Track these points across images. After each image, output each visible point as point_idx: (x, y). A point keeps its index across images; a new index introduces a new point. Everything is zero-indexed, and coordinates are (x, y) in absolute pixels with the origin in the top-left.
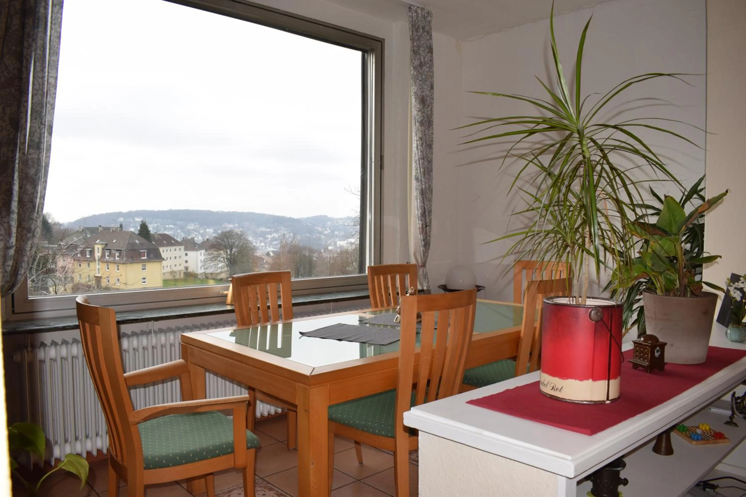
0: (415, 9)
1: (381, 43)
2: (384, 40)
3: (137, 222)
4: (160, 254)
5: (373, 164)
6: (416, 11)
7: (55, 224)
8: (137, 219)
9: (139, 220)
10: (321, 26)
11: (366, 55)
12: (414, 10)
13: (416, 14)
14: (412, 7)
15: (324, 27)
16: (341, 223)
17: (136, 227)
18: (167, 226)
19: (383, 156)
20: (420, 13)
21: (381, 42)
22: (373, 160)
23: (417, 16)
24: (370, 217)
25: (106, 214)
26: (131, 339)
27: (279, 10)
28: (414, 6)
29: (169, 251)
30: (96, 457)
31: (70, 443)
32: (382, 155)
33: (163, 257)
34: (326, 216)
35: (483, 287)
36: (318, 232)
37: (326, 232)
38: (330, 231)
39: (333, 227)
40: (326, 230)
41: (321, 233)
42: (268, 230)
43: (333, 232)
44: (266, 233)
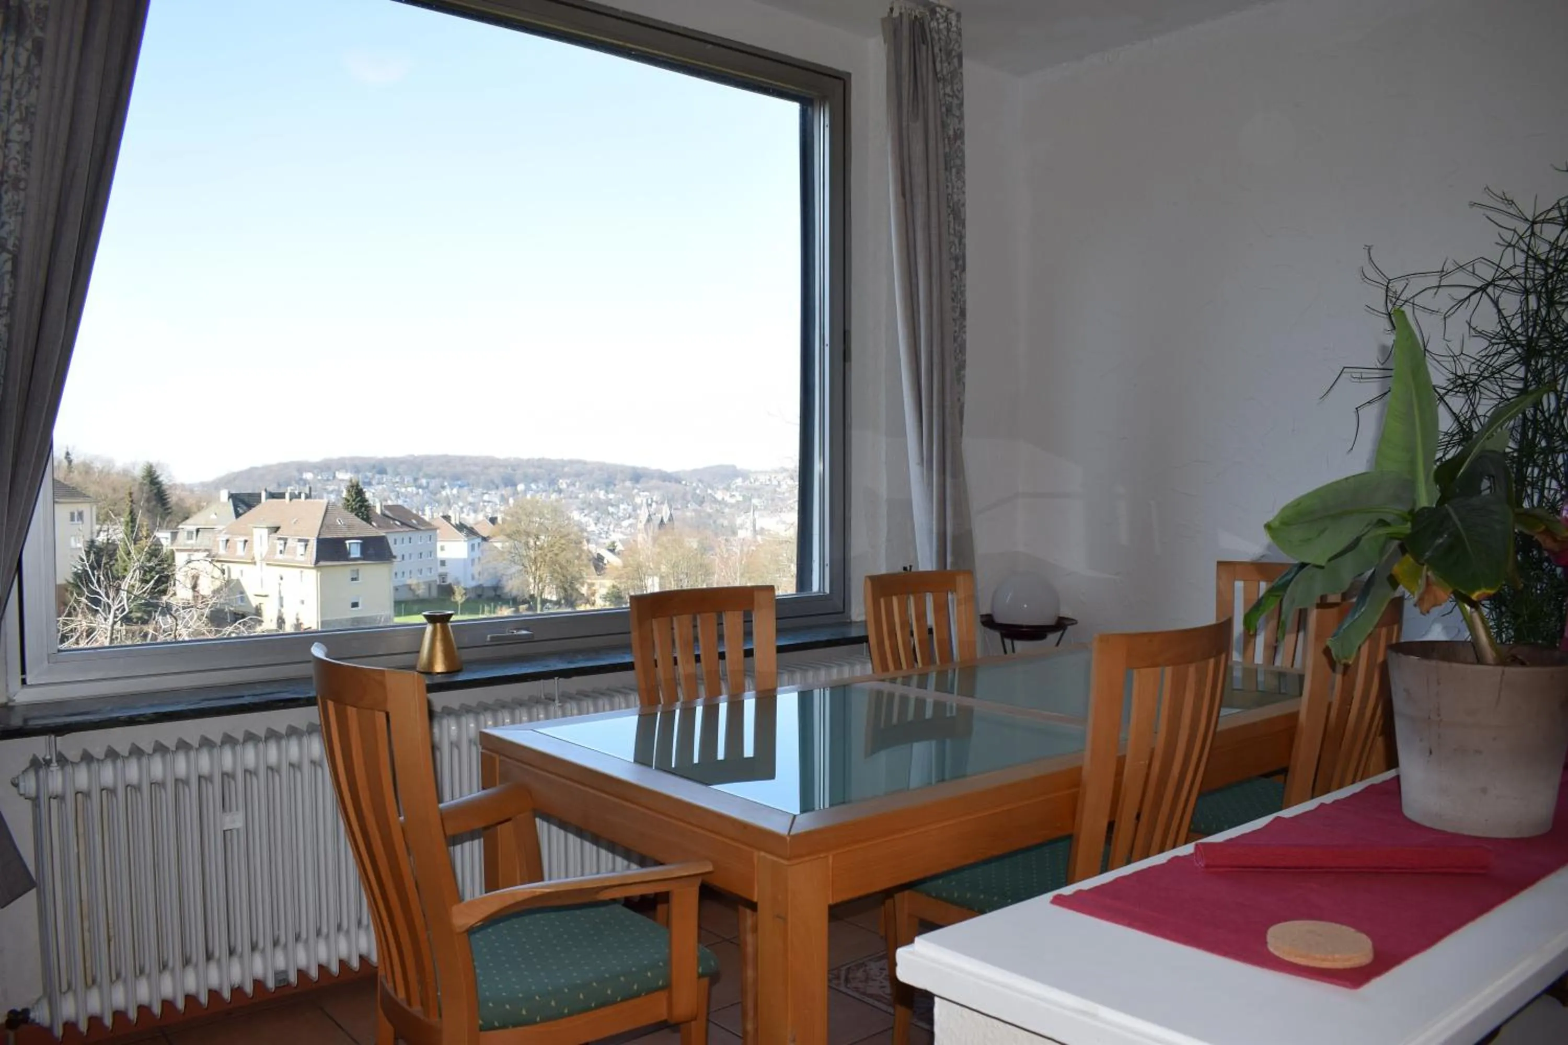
0: (943, 13)
1: (842, 82)
2: (849, 75)
3: (342, 480)
4: (389, 548)
5: (827, 350)
6: (946, 19)
7: (174, 486)
8: (340, 475)
9: (345, 476)
10: (710, 46)
11: (809, 109)
12: (942, 16)
13: (946, 24)
14: (938, 9)
15: (717, 48)
16: (763, 478)
17: (339, 492)
18: (403, 490)
19: (850, 332)
20: (954, 23)
21: (842, 80)
22: (827, 341)
23: (949, 30)
24: (820, 467)
25: (279, 465)
26: (305, 740)
27: (617, 10)
28: (941, 7)
29: (406, 540)
30: (207, 1009)
31: (125, 981)
32: (847, 328)
33: (394, 554)
34: (734, 467)
35: (1073, 620)
36: (715, 501)
37: (733, 501)
38: (740, 499)
39: (748, 489)
40: (732, 496)
41: (723, 502)
42: (611, 496)
43: (747, 499)
44: (609, 503)
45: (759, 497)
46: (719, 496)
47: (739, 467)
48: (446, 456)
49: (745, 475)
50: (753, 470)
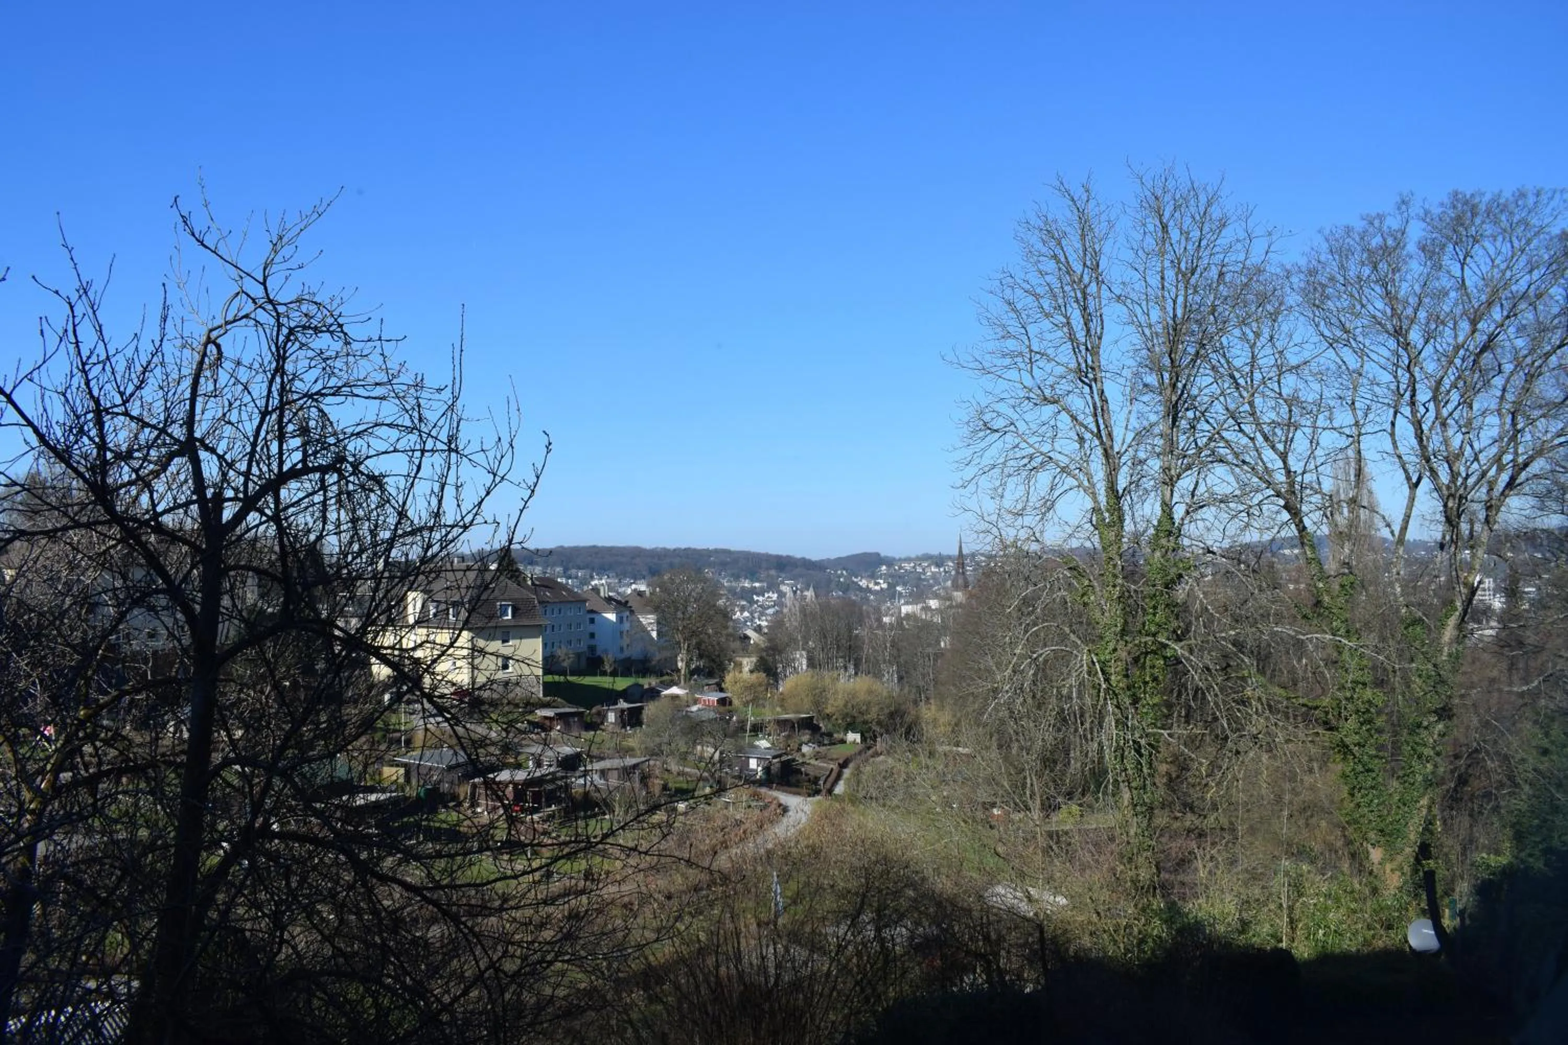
16: (908, 566)
29: (556, 611)
34: (878, 554)
36: (860, 588)
37: (877, 588)
38: (885, 586)
39: (892, 576)
40: (877, 584)
41: (868, 590)
42: (757, 585)
43: (892, 586)
44: (754, 591)
45: (905, 584)
46: (863, 583)
47: (882, 554)
48: (594, 547)
49: (890, 562)
50: (897, 557)
